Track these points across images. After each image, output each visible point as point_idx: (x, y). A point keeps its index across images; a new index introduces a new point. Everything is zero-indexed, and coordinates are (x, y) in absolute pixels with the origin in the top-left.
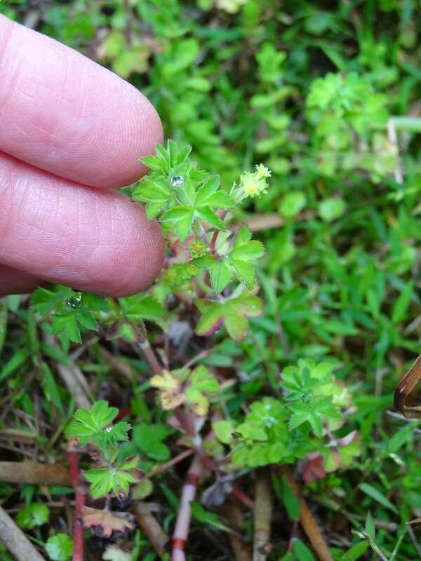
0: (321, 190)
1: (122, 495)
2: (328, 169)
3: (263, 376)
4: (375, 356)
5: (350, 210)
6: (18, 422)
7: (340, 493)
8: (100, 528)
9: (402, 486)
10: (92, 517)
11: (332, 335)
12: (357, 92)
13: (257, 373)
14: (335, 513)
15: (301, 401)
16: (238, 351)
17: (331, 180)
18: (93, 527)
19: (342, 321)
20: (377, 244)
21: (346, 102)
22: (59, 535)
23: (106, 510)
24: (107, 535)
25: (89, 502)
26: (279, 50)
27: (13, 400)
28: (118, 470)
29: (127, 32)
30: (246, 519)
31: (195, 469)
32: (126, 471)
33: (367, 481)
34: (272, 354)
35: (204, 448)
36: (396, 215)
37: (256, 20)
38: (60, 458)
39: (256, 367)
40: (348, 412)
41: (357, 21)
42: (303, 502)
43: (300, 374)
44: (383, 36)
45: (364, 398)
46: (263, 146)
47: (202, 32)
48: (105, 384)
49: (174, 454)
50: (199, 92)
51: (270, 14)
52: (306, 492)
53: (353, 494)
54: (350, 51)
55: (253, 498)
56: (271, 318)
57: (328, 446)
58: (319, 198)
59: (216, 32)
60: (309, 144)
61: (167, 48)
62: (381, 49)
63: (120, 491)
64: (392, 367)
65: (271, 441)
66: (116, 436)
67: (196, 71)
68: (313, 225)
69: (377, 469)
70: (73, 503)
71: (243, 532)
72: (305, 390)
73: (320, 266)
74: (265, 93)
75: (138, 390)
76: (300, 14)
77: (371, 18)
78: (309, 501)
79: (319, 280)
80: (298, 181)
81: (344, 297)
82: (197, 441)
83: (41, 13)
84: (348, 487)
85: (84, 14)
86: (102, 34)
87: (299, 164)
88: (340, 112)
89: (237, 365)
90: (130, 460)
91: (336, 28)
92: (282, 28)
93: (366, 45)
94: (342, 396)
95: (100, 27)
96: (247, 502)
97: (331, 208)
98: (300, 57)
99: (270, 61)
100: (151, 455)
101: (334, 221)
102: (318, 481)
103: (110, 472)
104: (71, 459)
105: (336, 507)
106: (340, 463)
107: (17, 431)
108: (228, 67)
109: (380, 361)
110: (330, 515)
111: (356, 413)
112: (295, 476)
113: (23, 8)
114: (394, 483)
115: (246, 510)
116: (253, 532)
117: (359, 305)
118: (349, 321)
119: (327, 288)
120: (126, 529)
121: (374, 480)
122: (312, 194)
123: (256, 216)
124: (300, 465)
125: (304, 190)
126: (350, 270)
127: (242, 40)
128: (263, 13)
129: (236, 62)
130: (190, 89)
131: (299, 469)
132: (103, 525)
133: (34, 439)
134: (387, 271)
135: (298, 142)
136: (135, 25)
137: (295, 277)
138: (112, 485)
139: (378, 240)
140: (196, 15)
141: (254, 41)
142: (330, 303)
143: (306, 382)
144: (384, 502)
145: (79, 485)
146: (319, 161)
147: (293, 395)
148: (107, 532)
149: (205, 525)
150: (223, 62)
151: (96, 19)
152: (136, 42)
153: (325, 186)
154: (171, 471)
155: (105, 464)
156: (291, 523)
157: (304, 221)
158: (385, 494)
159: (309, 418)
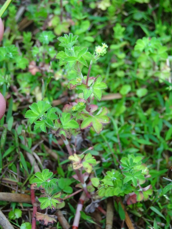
0: (138, 84)
1: (53, 208)
2: (141, 76)
3: (111, 160)
4: (157, 154)
5: (149, 93)
6: (10, 176)
7: (142, 210)
8: (43, 221)
9: (167, 208)
10: (40, 217)
11: (140, 144)
12: (155, 45)
13: (109, 159)
14: (139, 218)
15: (129, 172)
16: (102, 149)
17: (142, 80)
18: (40, 220)
19: (144, 139)
20: (159, 108)
21: (150, 49)
22: (26, 223)
23: (46, 214)
24: (46, 224)
25: (39, 210)
26: (122, 26)
27: (9, 166)
28: (52, 198)
29: (61, 16)
30: (103, 219)
31: (83, 198)
32: (55, 198)
33: (153, 206)
34: (116, 151)
35: (87, 189)
36: (168, 96)
37: (113, 14)
38: (27, 191)
39: (109, 157)
40: (147, 177)
41: (154, 15)
42: (126, 213)
43: (129, 161)
44: (165, 22)
45: (153, 171)
46: (114, 65)
47: (91, 17)
48: (46, 161)
49: (74, 191)
50: (89, 42)
51: (119, 11)
52: (128, 209)
53: (147, 211)
54: (151, 28)
55: (105, 210)
56: (115, 136)
57: (138, 191)
58: (137, 88)
59: (97, 18)
60: (133, 65)
61: (77, 23)
62: (165, 28)
63: (52, 207)
64: (164, 158)
65: (115, 187)
66: (52, 184)
67: (88, 34)
68: (133, 98)
69: (157, 201)
70: (32, 209)
71: (101, 224)
72: (131, 167)
73: (136, 115)
74: (116, 43)
75: (60, 164)
76: (131, 12)
77: (161, 15)
78: (129, 213)
79: (135, 121)
80: (128, 80)
81: (146, 129)
82: (84, 185)
83: (26, 7)
84: (145, 207)
85: (44, 8)
86: (51, 16)
87: (129, 73)
88: (147, 53)
89: (101, 155)
90: (57, 194)
91: (146, 18)
92: (124, 17)
93: (158, 26)
94: (145, 170)
95: (50, 14)
96: (103, 212)
97: (141, 92)
98: (131, 29)
99: (119, 31)
100: (64, 191)
101: (142, 97)
102: (133, 204)
103: (48, 198)
104: (31, 192)
105: (140, 215)
106: (143, 198)
107: (10, 179)
108: (101, 32)
109: (159, 156)
110: (137, 219)
111: (150, 177)
112: (124, 202)
113: (18, 5)
114: (164, 207)
115: (103, 215)
116: (106, 225)
117: (152, 132)
118: (147, 139)
119: (138, 125)
120: (54, 222)
121: (156, 205)
122: (134, 86)
123: (110, 94)
124: (126, 197)
125: (130, 84)
126: (148, 118)
127: (107, 21)
128: (117, 11)
129: (104, 30)
130: (85, 41)
131: (126, 199)
132: (44, 220)
133: (17, 183)
134: (163, 119)
135: (128, 64)
136: (64, 14)
137: (126, 120)
138: (49, 204)
139: (160, 106)
140: (89, 10)
141: (112, 22)
142: (140, 131)
143: (131, 164)
144: (160, 214)
145: (35, 203)
146: (138, 72)
147: (126, 169)
148: (46, 223)
149: (86, 221)
150: (99, 30)
151: (48, 10)
152: (64, 21)
153: (139, 83)
154: (72, 198)
155: (47, 195)
156: (121, 222)
157: (130, 97)
158: (160, 211)
159: (132, 179)
